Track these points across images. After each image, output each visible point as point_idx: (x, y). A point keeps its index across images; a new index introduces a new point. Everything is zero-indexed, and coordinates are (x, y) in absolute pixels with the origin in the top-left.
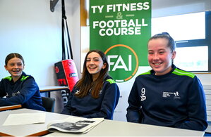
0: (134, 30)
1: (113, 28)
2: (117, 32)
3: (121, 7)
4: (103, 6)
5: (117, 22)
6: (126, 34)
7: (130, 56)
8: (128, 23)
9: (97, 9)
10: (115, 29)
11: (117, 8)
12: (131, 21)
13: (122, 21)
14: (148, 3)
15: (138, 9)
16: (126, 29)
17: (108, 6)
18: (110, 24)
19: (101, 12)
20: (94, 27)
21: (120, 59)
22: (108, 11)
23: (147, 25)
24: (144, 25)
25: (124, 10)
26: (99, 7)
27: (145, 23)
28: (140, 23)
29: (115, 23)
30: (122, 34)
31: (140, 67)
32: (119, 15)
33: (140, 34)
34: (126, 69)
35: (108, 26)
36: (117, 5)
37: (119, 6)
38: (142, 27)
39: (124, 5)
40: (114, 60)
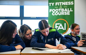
0: (67, 13)
1: (58, 12)
2: (60, 14)
3: (62, 4)
4: (54, 3)
5: (60, 9)
6: (63, 14)
7: (65, 24)
8: (64, 10)
9: (51, 4)
10: (59, 12)
11: (60, 4)
12: (66, 9)
13: (62, 9)
14: (73, 2)
15: (69, 4)
16: (63, 12)
17: (56, 3)
18: (57, 10)
19: (53, 5)
20: (50, 12)
21: (61, 25)
22: (56, 5)
23: (72, 11)
24: (71, 11)
25: (63, 5)
26: (52, 3)
27: (72, 10)
28: (69, 10)
29: (59, 10)
30: (62, 15)
31: (69, 28)
32: (61, 7)
33: (69, 14)
34: (63, 29)
35: (56, 11)
36: (60, 3)
37: (61, 3)
38: (70, 12)
39: (63, 3)
40: (58, 25)
